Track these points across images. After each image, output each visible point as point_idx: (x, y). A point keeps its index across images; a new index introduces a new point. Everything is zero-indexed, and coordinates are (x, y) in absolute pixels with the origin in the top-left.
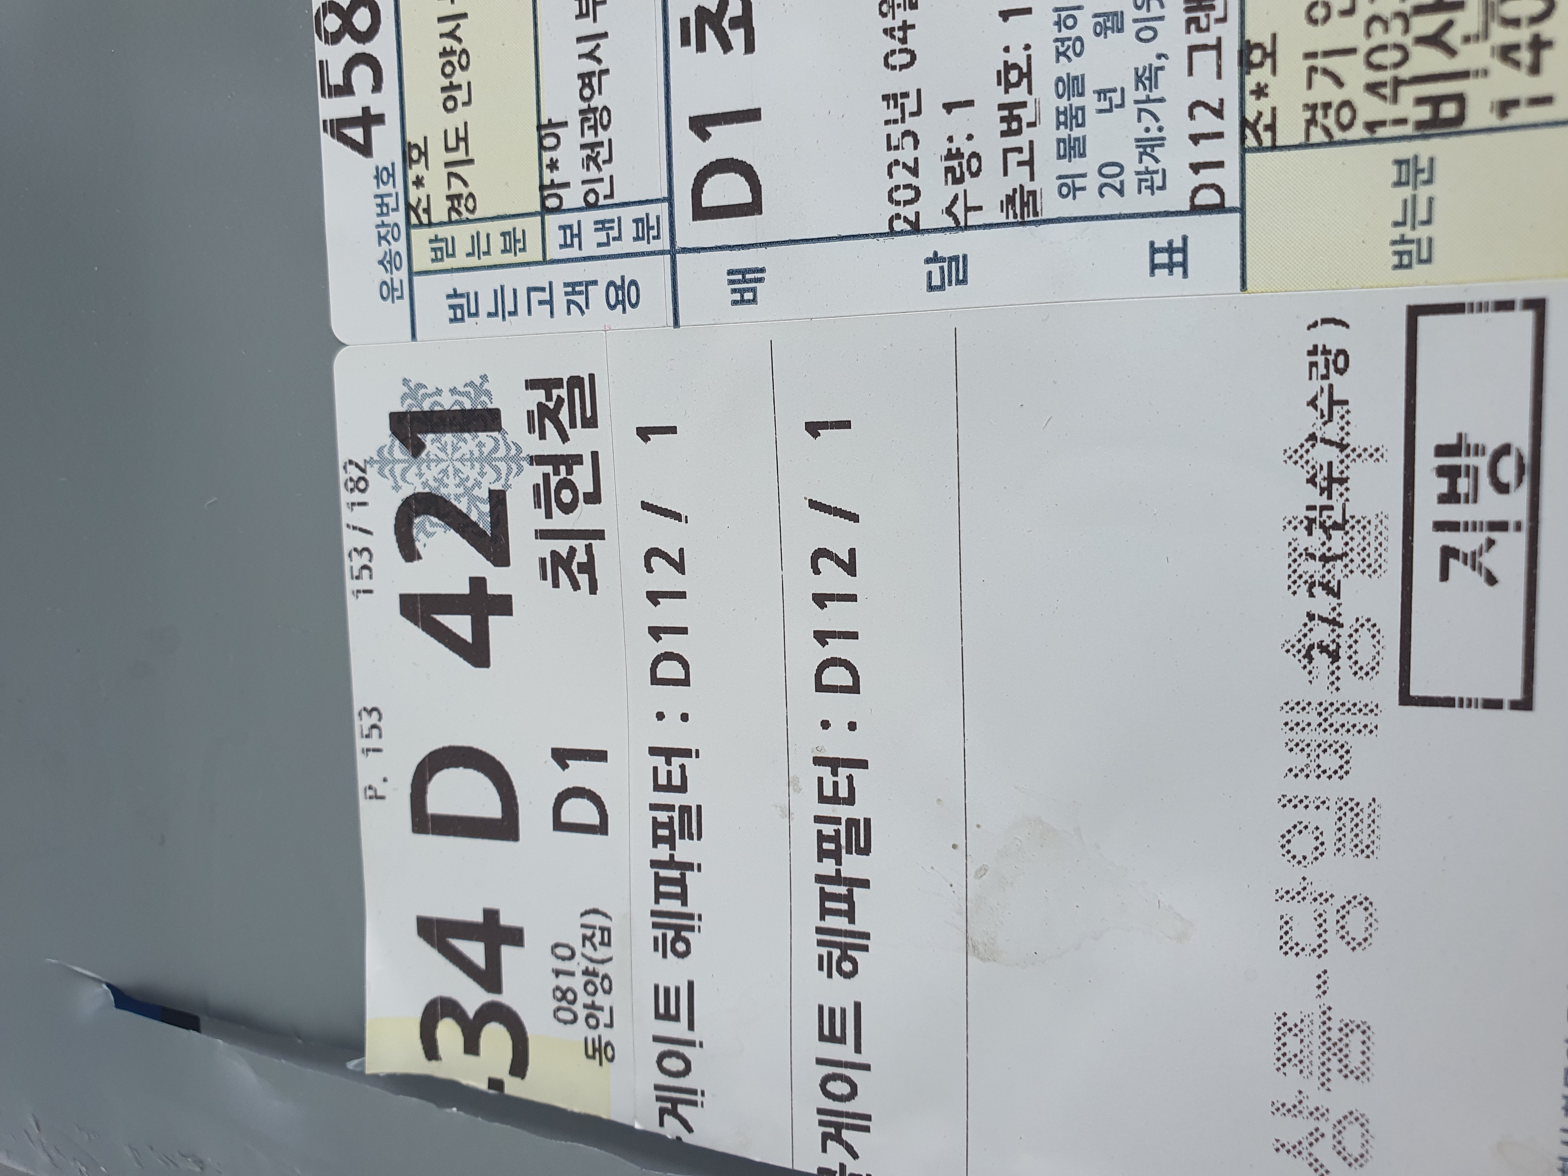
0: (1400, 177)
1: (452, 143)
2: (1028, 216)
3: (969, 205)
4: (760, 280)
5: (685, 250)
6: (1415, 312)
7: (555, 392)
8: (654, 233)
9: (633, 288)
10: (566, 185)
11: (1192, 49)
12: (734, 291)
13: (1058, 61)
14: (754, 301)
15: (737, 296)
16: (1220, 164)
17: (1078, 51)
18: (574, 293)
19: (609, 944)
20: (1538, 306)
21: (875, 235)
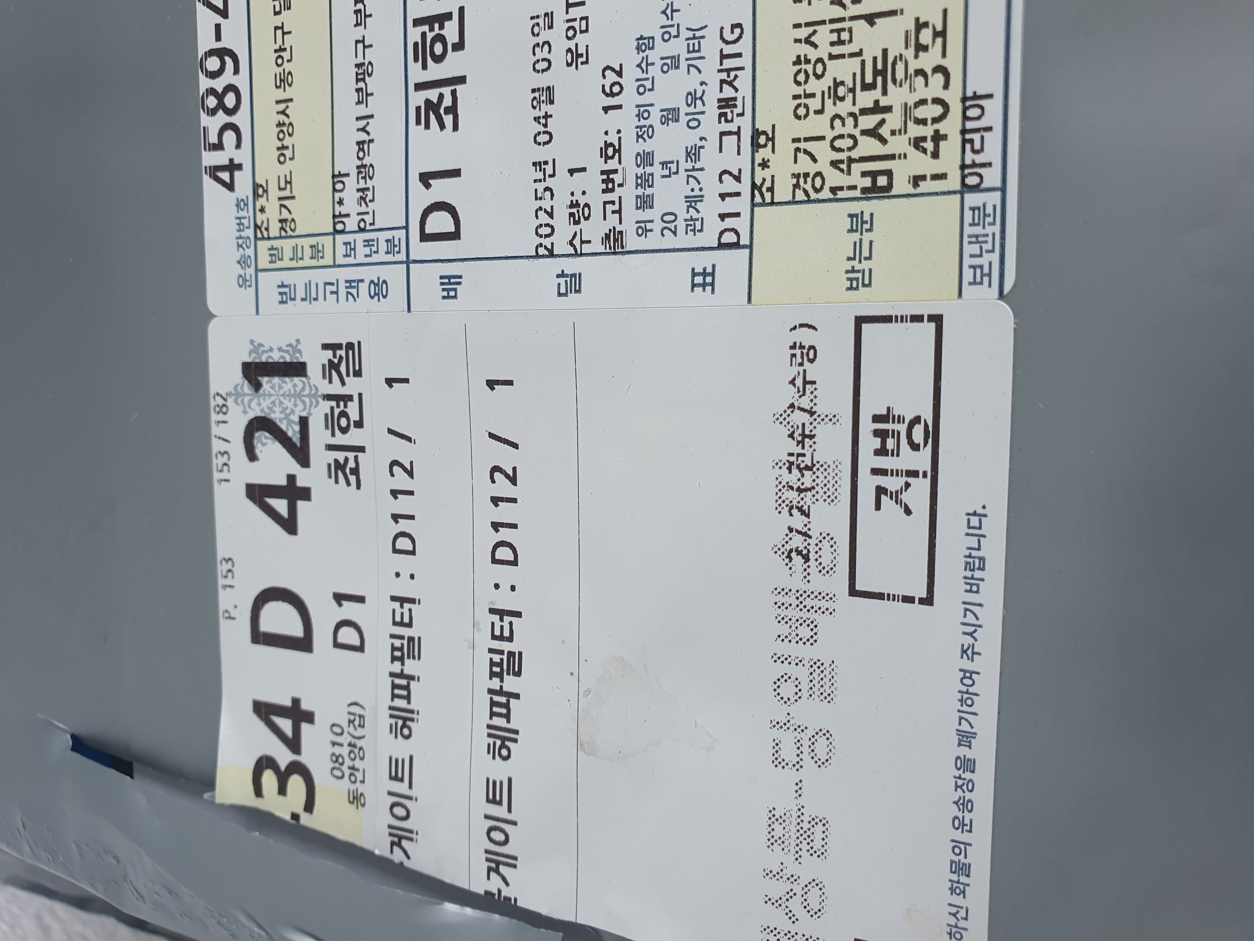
0: (852, 226)
1: (282, 185)
2: (618, 248)
3: (583, 239)
4: (459, 283)
5: (415, 262)
6: (860, 321)
7: (339, 353)
8: (397, 249)
9: (384, 285)
10: (347, 215)
11: (722, 134)
12: (444, 290)
13: (637, 141)
14: (455, 297)
15: (445, 294)
16: (737, 215)
17: (650, 135)
18: (351, 287)
19: (363, 727)
20: (937, 319)
21: (528, 257)
